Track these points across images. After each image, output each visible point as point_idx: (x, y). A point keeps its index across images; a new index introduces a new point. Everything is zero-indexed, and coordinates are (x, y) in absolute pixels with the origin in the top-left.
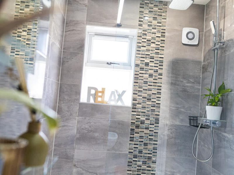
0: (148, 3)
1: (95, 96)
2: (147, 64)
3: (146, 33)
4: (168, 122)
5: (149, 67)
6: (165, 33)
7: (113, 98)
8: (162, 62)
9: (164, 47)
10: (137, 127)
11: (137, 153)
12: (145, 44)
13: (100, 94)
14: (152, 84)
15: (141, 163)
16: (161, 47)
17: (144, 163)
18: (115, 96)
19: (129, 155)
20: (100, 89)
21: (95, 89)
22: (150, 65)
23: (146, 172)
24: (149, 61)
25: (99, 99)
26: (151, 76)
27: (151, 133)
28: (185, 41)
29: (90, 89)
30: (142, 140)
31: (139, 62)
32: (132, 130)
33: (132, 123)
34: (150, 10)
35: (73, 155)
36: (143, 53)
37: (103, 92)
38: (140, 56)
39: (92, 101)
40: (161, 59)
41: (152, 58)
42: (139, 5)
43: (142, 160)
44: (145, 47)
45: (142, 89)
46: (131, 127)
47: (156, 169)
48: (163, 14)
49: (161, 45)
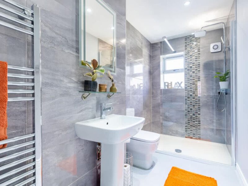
0: (189, 37)
1: (168, 86)
2: (191, 67)
3: (189, 52)
4: (205, 94)
5: (193, 68)
6: (200, 49)
7: (176, 86)
8: (199, 64)
9: (200, 57)
10: (188, 98)
11: (189, 110)
12: (189, 58)
13: (170, 85)
14: (195, 76)
15: (192, 115)
17: (194, 115)
18: (177, 85)
19: (185, 111)
20: (170, 83)
21: (168, 83)
22: (193, 67)
23: (195, 119)
24: (192, 66)
25: (170, 87)
26: (194, 72)
27: (196, 100)
28: (212, 50)
29: (165, 83)
30: (191, 104)
31: (186, 67)
32: (186, 99)
33: (185, 96)
34: (190, 40)
35: (160, 111)
36: (189, 62)
37: (171, 83)
38: (187, 64)
39: (166, 88)
40: (199, 63)
41: (193, 63)
42: (184, 40)
43: (192, 113)
44: (189, 59)
45: (189, 80)
46: (185, 98)
47: (200, 118)
48: (198, 40)
49: (198, 56)
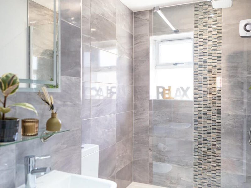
0: (202, 5)
1: (163, 94)
2: (205, 61)
3: (202, 33)
4: (230, 113)
5: (208, 64)
6: (221, 29)
7: (178, 94)
8: (220, 57)
9: (221, 43)
10: (200, 118)
11: (201, 141)
12: (202, 44)
13: (167, 92)
14: (212, 79)
15: (206, 149)
16: (218, 43)
17: (209, 149)
18: (180, 92)
19: (194, 143)
20: (167, 88)
21: (163, 88)
22: (208, 61)
23: (211, 157)
24: (207, 58)
25: (167, 96)
26: (210, 71)
27: (214, 123)
28: (243, 33)
29: (158, 88)
30: (205, 129)
31: (197, 61)
32: (195, 121)
33: (195, 114)
34: (205, 11)
35: (148, 142)
36: (201, 51)
37: (169, 90)
38: (198, 55)
39: (161, 98)
40: (219, 55)
41: (210, 55)
42: (194, 9)
43: (207, 147)
44: (202, 46)
45: (202, 85)
46: (194, 118)
47: (221, 155)
48: (218, 12)
49: (218, 41)
